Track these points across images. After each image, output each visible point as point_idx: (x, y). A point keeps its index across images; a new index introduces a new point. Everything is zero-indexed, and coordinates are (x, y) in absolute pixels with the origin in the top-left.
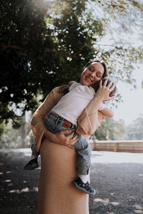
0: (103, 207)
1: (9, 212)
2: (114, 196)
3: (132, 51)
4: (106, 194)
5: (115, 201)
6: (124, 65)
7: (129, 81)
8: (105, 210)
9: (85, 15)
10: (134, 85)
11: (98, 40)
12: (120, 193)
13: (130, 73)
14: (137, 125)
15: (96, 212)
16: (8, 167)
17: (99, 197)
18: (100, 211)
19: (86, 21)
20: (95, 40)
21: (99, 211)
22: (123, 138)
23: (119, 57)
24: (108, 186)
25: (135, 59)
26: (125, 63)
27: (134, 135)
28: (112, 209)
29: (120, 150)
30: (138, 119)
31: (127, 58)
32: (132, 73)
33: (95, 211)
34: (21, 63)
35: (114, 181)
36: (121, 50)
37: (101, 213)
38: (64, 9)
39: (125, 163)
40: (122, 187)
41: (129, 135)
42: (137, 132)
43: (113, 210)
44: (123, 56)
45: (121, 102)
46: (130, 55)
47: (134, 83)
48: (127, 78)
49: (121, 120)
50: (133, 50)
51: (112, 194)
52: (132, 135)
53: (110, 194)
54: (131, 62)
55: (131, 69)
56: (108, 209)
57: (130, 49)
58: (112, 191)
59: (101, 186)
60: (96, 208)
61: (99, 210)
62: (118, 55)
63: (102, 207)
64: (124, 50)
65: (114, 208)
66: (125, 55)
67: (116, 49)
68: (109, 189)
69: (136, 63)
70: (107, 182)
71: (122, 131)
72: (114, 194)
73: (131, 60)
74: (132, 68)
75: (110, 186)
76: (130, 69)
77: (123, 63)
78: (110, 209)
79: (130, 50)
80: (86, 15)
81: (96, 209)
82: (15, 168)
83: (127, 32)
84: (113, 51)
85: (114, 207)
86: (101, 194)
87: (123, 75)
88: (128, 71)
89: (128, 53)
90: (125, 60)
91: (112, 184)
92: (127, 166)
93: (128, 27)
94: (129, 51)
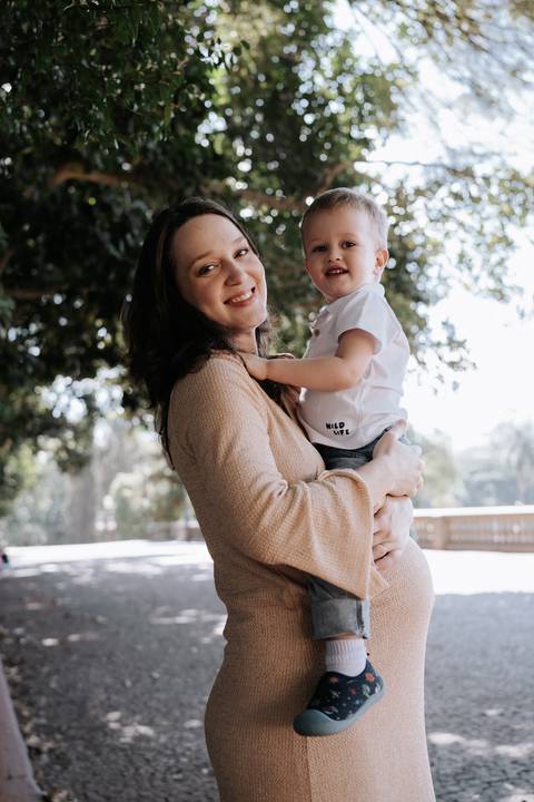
0: (481, 764)
1: (140, 796)
2: (504, 721)
3: (507, 184)
4: (468, 713)
5: (516, 739)
6: (480, 233)
7: (500, 295)
8: (495, 779)
9: (326, 55)
10: (518, 307)
11: (377, 143)
12: (520, 707)
13: (501, 262)
14: (496, 447)
15: (463, 784)
16: (67, 616)
17: (447, 724)
18: (477, 782)
19: (329, 74)
20: (365, 143)
21: (472, 782)
22: (448, 498)
23: (460, 203)
24: (466, 683)
25: (518, 211)
26: (482, 227)
27: (491, 487)
28: (519, 774)
29: (457, 543)
30: (500, 427)
31: (490, 210)
32: (507, 263)
33: (458, 782)
34: (133, 236)
35: (480, 663)
36: (468, 179)
37: (485, 789)
38: (264, 33)
39: (493, 594)
40: (519, 687)
41: (467, 484)
42: (497, 475)
43: (524, 776)
44: (476, 200)
45: (470, 369)
46: (503, 198)
47: (515, 299)
48: (492, 284)
49: (438, 432)
50: (515, 176)
51: (492, 712)
52: (481, 486)
53: (484, 715)
54: (505, 221)
55: (504, 250)
56: (504, 772)
57: (501, 175)
58: (485, 701)
59: (440, 683)
60: (460, 771)
61: (473, 779)
62: (457, 196)
63: (479, 767)
64: (480, 181)
65: (523, 768)
66: (485, 197)
67: (449, 178)
68: (475, 694)
69: (523, 225)
70: (455, 668)
71: (448, 472)
72: (502, 715)
73: (507, 215)
74: (508, 243)
75: (473, 683)
76: (499, 248)
77: (477, 227)
78: (513, 773)
79: (502, 181)
80: (332, 54)
81: (457, 774)
82: (93, 620)
83: (494, 111)
84: (439, 184)
85: (523, 765)
86: (450, 712)
87: (476, 271)
88: (494, 258)
89: (494, 190)
90: (484, 215)
91: (477, 673)
92: (502, 603)
93: (494, 93)
94: (498, 182)
